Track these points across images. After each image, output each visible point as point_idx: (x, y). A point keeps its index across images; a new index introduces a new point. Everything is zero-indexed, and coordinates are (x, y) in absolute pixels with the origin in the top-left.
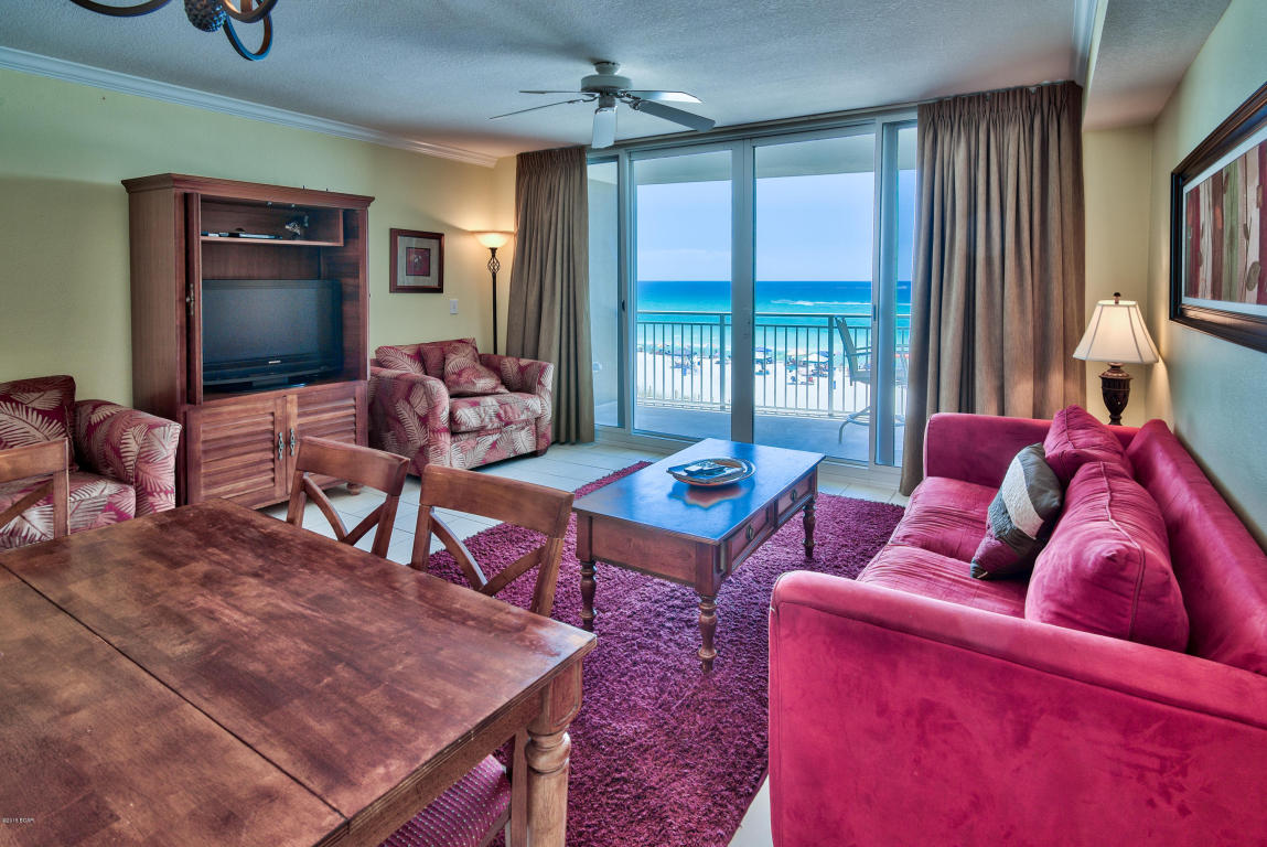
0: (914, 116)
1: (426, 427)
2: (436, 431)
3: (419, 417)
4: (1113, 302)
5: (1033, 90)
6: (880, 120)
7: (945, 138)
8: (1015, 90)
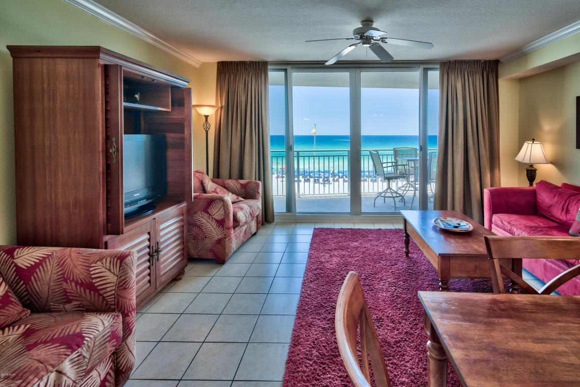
0: (438, 66)
1: (223, 227)
2: (229, 229)
3: (217, 221)
4: (532, 142)
5: (482, 61)
6: (422, 67)
7: (452, 77)
8: (477, 61)
